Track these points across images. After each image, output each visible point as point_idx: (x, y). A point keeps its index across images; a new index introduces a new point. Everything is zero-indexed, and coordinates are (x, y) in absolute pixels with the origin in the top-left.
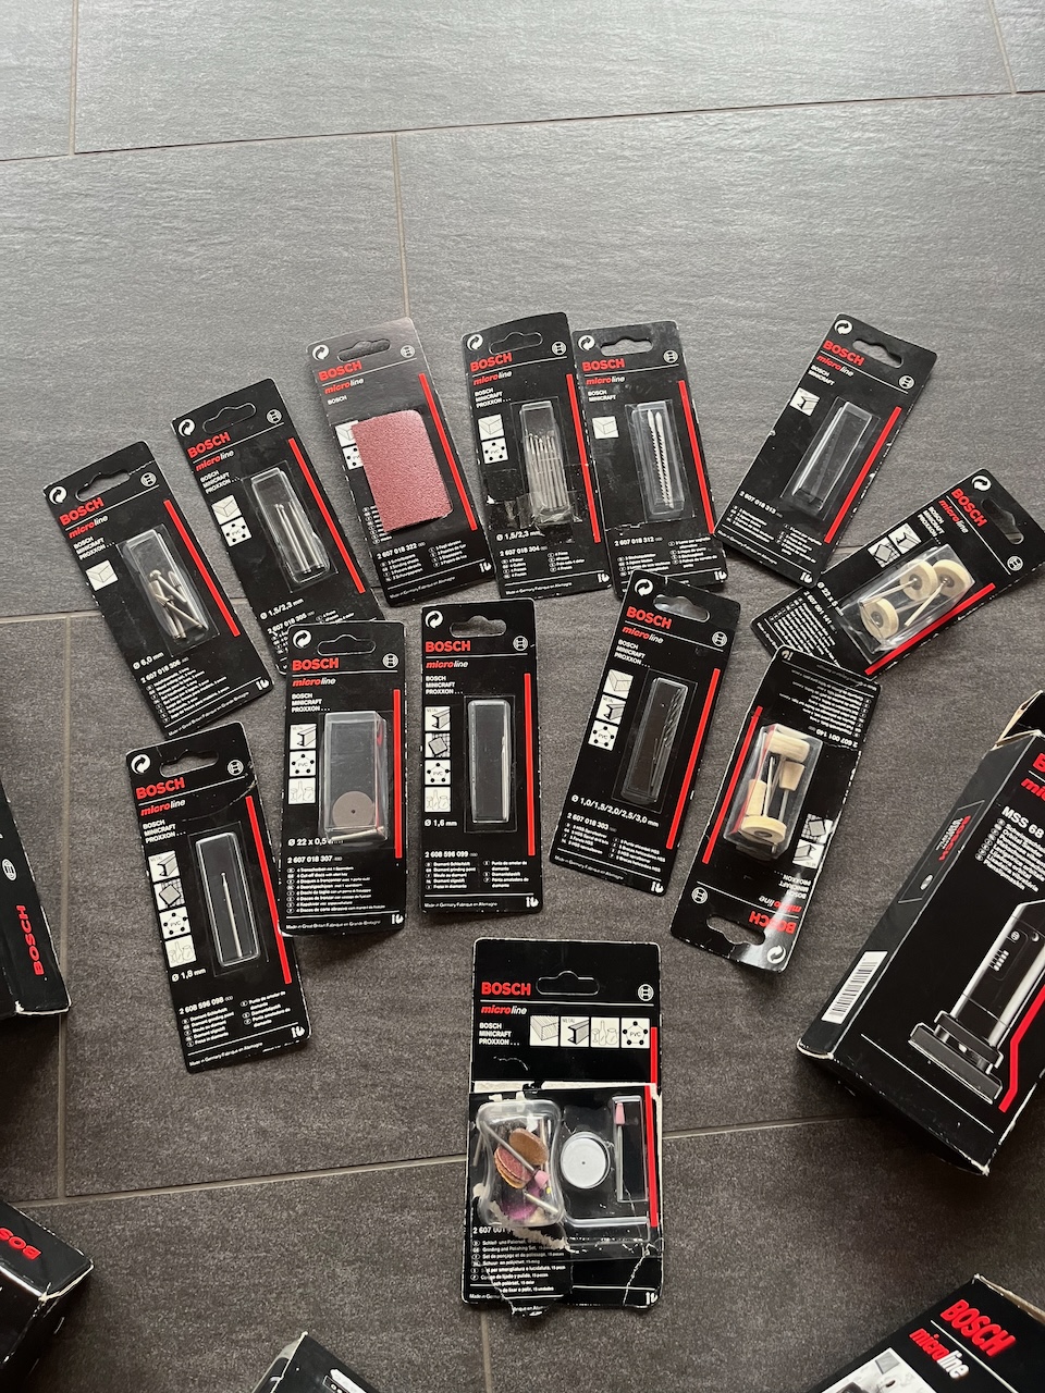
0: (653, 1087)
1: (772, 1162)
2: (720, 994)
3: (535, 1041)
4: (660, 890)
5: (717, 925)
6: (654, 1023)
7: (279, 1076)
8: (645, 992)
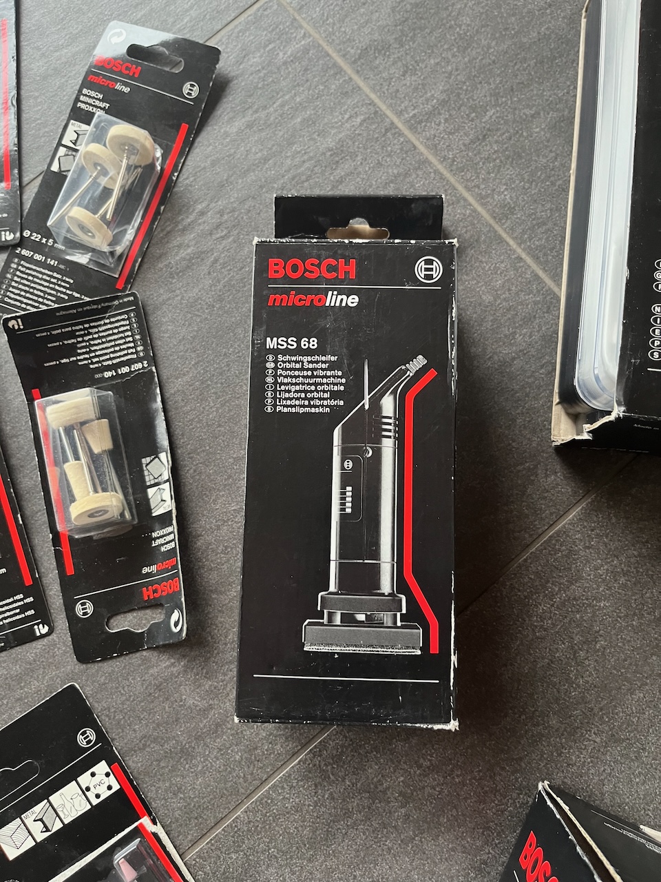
0: (145, 821)
3: (12, 854)
6: (112, 760)
8: (85, 738)
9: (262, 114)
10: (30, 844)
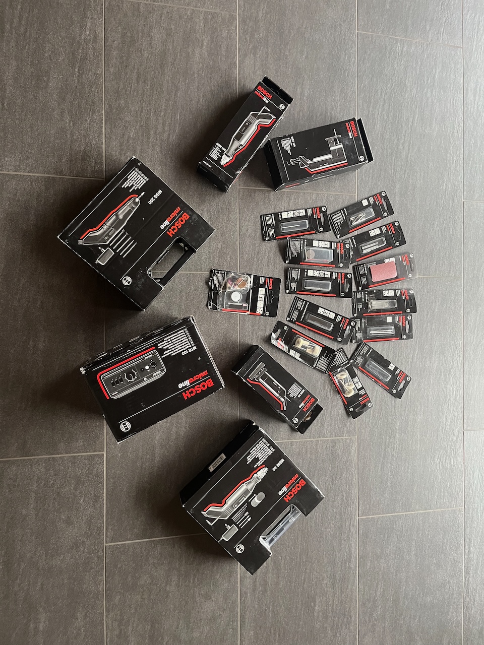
0: (249, 313)
1: (232, 336)
2: (265, 330)
3: (260, 289)
4: (287, 319)
5: (279, 331)
6: (261, 315)
7: (258, 234)
8: (267, 313)
9: (339, 418)
10: (259, 293)
